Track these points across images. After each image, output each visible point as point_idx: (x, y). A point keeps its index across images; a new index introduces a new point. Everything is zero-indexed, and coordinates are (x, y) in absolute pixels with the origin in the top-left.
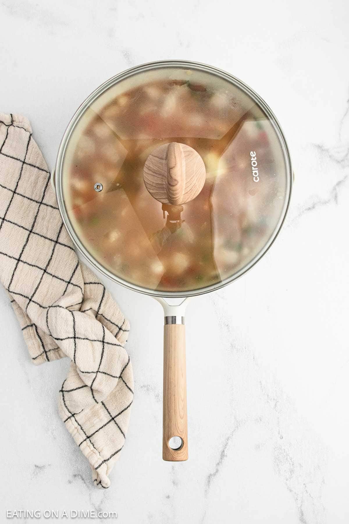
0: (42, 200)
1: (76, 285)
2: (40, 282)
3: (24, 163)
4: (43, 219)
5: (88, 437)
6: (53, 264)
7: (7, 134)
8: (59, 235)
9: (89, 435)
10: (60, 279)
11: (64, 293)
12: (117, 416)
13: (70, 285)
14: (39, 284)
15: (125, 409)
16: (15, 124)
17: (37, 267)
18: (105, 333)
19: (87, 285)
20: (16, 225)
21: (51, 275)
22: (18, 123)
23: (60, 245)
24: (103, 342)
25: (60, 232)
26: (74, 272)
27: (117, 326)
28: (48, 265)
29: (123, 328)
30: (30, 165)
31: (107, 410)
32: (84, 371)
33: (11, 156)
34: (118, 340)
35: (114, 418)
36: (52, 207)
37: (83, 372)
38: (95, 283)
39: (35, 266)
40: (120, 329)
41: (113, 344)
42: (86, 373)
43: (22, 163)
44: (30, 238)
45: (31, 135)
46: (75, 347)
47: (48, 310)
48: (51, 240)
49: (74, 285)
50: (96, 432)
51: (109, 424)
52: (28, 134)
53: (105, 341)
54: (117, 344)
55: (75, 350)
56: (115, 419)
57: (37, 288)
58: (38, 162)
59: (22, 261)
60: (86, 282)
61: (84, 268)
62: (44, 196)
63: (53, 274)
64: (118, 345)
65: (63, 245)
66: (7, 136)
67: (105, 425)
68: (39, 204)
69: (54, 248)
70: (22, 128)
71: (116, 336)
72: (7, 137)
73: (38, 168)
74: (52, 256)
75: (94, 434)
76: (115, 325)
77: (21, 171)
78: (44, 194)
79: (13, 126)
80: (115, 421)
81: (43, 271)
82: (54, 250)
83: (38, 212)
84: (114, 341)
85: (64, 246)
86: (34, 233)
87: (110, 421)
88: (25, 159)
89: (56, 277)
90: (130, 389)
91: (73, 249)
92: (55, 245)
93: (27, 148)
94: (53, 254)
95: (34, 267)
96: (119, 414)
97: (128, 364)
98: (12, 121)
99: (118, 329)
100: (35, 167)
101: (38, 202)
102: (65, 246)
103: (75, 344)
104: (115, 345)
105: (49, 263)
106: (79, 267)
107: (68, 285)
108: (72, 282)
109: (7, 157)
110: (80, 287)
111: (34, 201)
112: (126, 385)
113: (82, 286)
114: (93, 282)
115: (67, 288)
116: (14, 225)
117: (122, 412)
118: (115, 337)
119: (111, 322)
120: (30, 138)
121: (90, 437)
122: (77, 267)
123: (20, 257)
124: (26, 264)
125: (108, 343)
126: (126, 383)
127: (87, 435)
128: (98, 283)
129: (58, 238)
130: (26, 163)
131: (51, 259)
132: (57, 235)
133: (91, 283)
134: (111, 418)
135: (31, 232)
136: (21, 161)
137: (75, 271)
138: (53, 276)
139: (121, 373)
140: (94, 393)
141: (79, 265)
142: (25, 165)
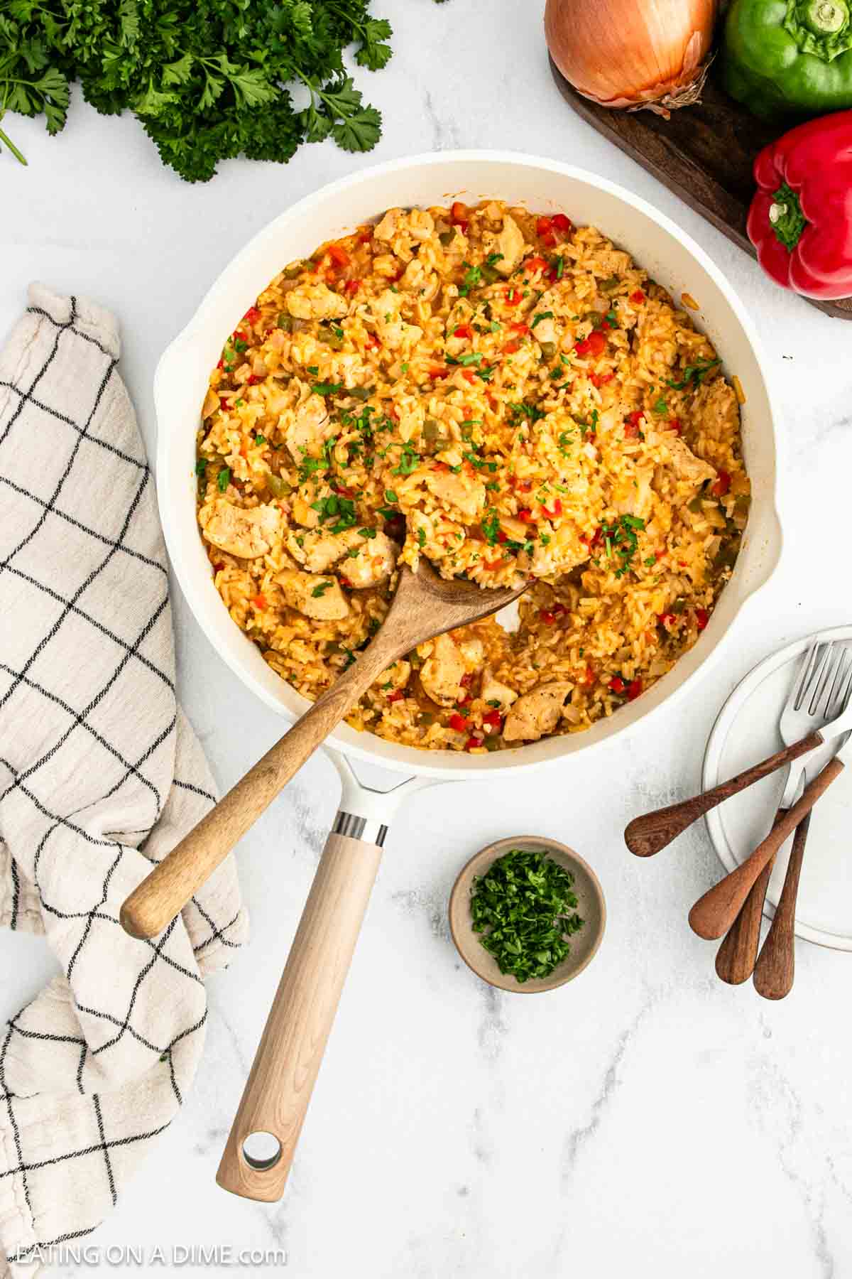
0: (122, 537)
1: (148, 784)
2: (59, 746)
3: (83, 433)
4: (112, 584)
5: (23, 1168)
6: (108, 705)
7: (56, 349)
8: (143, 635)
9: (28, 1161)
10: (114, 752)
11: (110, 793)
12: (117, 1143)
13: (133, 777)
14: (54, 750)
15: (145, 1136)
16: (79, 325)
17: (62, 703)
18: (172, 933)
19: (178, 787)
20: (33, 585)
21: (95, 733)
22: (86, 326)
23: (140, 663)
24: (158, 951)
25: (148, 628)
26: (154, 747)
27: (212, 924)
28: (90, 707)
29: (226, 936)
30: (98, 441)
31: (100, 1117)
32: (85, 1006)
33: (53, 409)
34: (199, 961)
35: (109, 1145)
36: (141, 557)
37: (82, 1008)
38: (201, 792)
39: (57, 700)
40: (217, 935)
41: (178, 967)
42: (88, 1011)
43: (78, 434)
44: (63, 625)
45: (114, 362)
46: (85, 937)
47: (52, 829)
48: (120, 642)
49: (143, 781)
50: (50, 1162)
51: (89, 1154)
52: (107, 361)
53: (162, 951)
54: (190, 970)
55: (81, 945)
56: (109, 1149)
57: (44, 760)
58: (120, 440)
59: (27, 681)
60: (179, 780)
61: (190, 737)
62: (126, 528)
63: (99, 734)
64: (190, 975)
65: (148, 664)
66: (54, 352)
67: (79, 1154)
68: (112, 547)
69: (122, 665)
70: (95, 341)
71: (196, 950)
72: (52, 356)
73: (120, 454)
74: (109, 685)
75: (41, 1165)
76: (209, 920)
77: (74, 453)
78: (127, 523)
79: (74, 330)
80: (106, 1154)
81: (75, 719)
82: (120, 669)
83: (103, 565)
84: (189, 962)
85: (148, 669)
86: (78, 611)
87: (95, 1148)
88: (87, 427)
89: (104, 742)
90: (176, 1090)
91: (170, 684)
92: (126, 658)
93: (99, 397)
94: (114, 679)
95: (55, 702)
96: (125, 1141)
97: (195, 1028)
98: (73, 316)
99: (212, 935)
100: (110, 448)
101: (111, 543)
102: (154, 669)
103: (88, 931)
104: (185, 971)
105: (96, 701)
106: (172, 736)
107: (127, 775)
108: (140, 770)
109: (42, 411)
110: (155, 791)
111: (98, 537)
112: (172, 1078)
113: (165, 788)
114: (197, 787)
115: (122, 781)
116: (28, 582)
117: (133, 1139)
118: (191, 951)
119: (202, 911)
120: (110, 371)
121: (28, 1168)
122: (165, 734)
123: (26, 669)
124: (36, 690)
125: (167, 959)
126: (173, 1071)
127: (22, 1160)
128: (209, 796)
129: (139, 641)
130: (87, 436)
131: (106, 690)
132: (140, 633)
133: (191, 787)
134: (100, 1143)
135: (70, 606)
136: (76, 428)
137: (157, 743)
138: (99, 738)
139: (173, 1043)
140: (85, 1069)
141: (174, 728)
142: (85, 440)
